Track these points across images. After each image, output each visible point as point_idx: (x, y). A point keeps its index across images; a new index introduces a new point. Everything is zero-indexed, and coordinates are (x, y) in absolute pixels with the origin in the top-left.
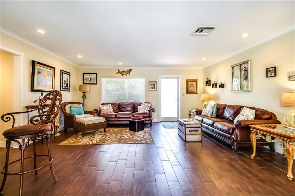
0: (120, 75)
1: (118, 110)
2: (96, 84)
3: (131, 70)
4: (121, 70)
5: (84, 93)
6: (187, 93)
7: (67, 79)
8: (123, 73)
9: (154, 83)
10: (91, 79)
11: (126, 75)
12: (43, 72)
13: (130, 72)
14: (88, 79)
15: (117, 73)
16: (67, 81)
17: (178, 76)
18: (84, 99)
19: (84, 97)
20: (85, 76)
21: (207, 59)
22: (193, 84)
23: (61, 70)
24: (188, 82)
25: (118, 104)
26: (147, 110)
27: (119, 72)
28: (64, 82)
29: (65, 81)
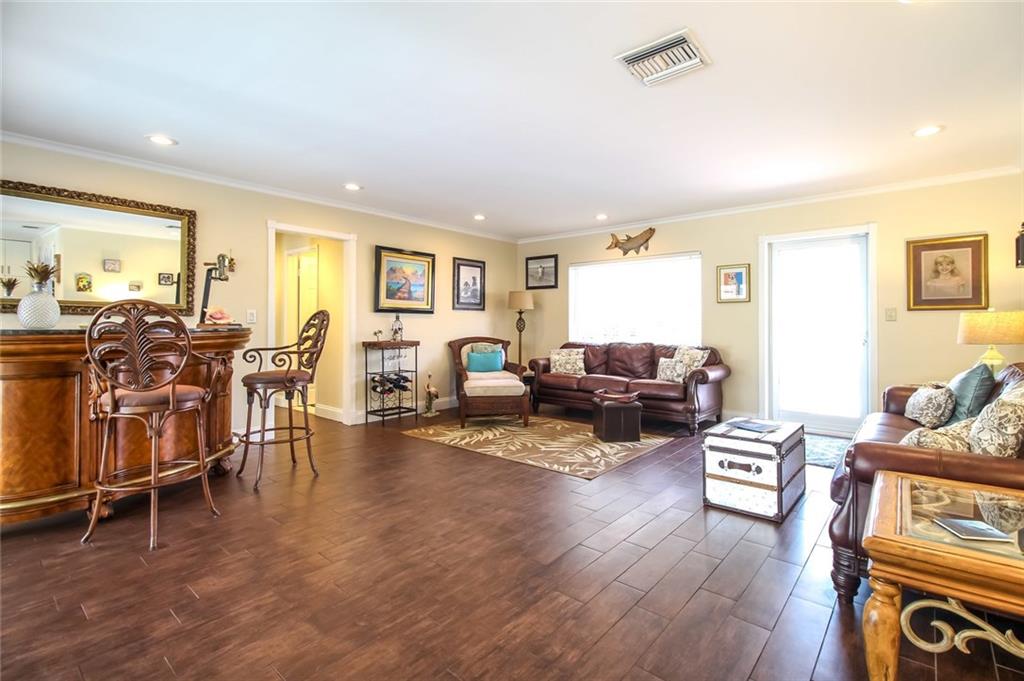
0: (618, 252)
1: (603, 366)
2: (555, 286)
3: (652, 231)
4: (622, 238)
5: (521, 313)
6: (909, 309)
7: (474, 278)
8: (629, 245)
9: (738, 270)
10: (543, 272)
11: (637, 253)
12: (401, 268)
13: (647, 240)
14: (538, 273)
15: (609, 248)
16: (474, 284)
17: (862, 230)
18: (520, 331)
19: (521, 325)
20: (533, 265)
21: (943, 128)
22: (953, 262)
23: (455, 259)
24: (916, 249)
25: (605, 349)
26: (679, 372)
27: (616, 244)
28: (462, 286)
29: (466, 284)
